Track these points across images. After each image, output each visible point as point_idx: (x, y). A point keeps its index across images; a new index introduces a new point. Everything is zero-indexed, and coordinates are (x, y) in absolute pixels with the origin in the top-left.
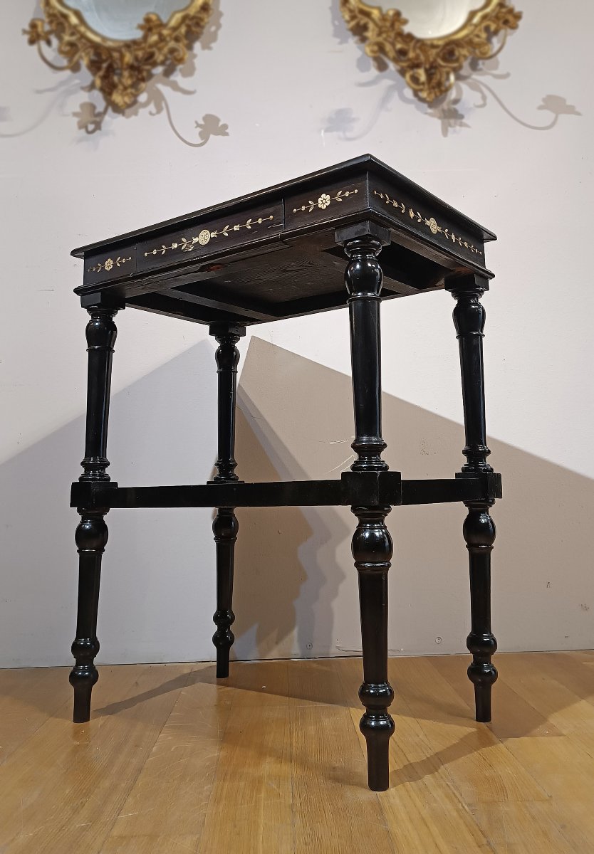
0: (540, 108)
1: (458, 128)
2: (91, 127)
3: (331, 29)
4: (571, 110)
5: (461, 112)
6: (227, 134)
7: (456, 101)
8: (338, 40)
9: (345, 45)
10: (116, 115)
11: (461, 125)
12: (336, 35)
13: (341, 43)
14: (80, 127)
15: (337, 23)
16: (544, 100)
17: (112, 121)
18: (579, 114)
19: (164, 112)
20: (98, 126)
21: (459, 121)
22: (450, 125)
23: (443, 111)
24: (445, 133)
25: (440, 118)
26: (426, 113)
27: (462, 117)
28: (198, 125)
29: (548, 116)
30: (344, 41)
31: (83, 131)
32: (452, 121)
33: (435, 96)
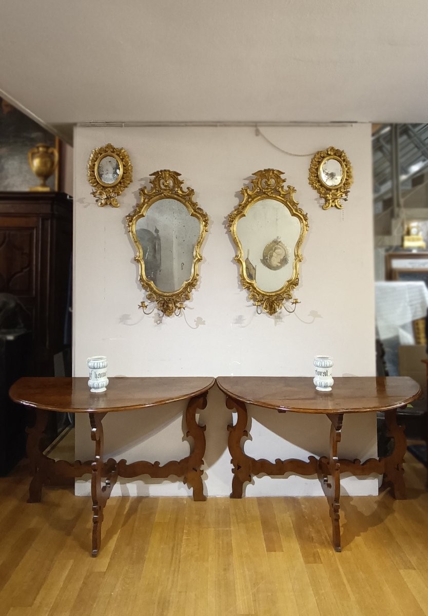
0: (309, 315)
1: (280, 323)
2: (158, 322)
4: (319, 316)
5: (281, 316)
6: (205, 324)
7: (280, 313)
9: (242, 292)
10: (167, 317)
11: (281, 321)
12: (239, 288)
14: (155, 322)
15: (239, 283)
16: (310, 312)
17: (166, 319)
18: (322, 318)
19: (183, 315)
20: (161, 322)
22: (277, 322)
24: (276, 324)
25: (274, 319)
26: (269, 317)
27: (282, 319)
28: (195, 321)
29: (312, 318)
31: (156, 324)
32: (278, 320)
33: (273, 313)
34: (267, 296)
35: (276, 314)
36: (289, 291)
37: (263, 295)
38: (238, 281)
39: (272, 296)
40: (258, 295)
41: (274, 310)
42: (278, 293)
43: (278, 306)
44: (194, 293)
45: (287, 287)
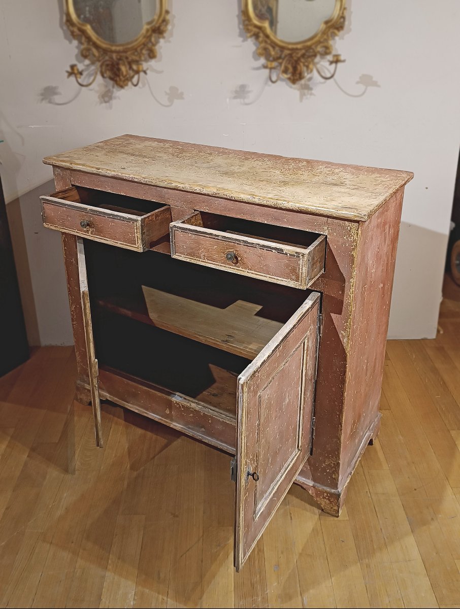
0: (358, 83)
1: (309, 96)
2: (106, 99)
3: (238, 31)
4: (375, 84)
5: (311, 86)
6: (182, 98)
7: (310, 79)
8: (241, 39)
9: (246, 43)
10: (119, 89)
11: (311, 94)
12: (241, 35)
13: (243, 41)
14: (100, 99)
15: (241, 27)
16: (360, 78)
17: (118, 93)
18: (379, 86)
19: (147, 85)
20: (110, 98)
21: (310, 92)
22: (304, 94)
23: (302, 85)
24: (301, 98)
25: (299, 90)
26: (291, 87)
27: (311, 89)
28: (167, 94)
29: (362, 87)
30: (245, 40)
31: (102, 102)
32: (306, 91)
33: (297, 80)
34: (289, 49)
35: (303, 82)
36: (326, 40)
37: (282, 48)
38: (239, 24)
39: (297, 49)
40: (274, 48)
41: (300, 74)
42: (309, 43)
43: (307, 67)
44: (163, 46)
45: (324, 33)
